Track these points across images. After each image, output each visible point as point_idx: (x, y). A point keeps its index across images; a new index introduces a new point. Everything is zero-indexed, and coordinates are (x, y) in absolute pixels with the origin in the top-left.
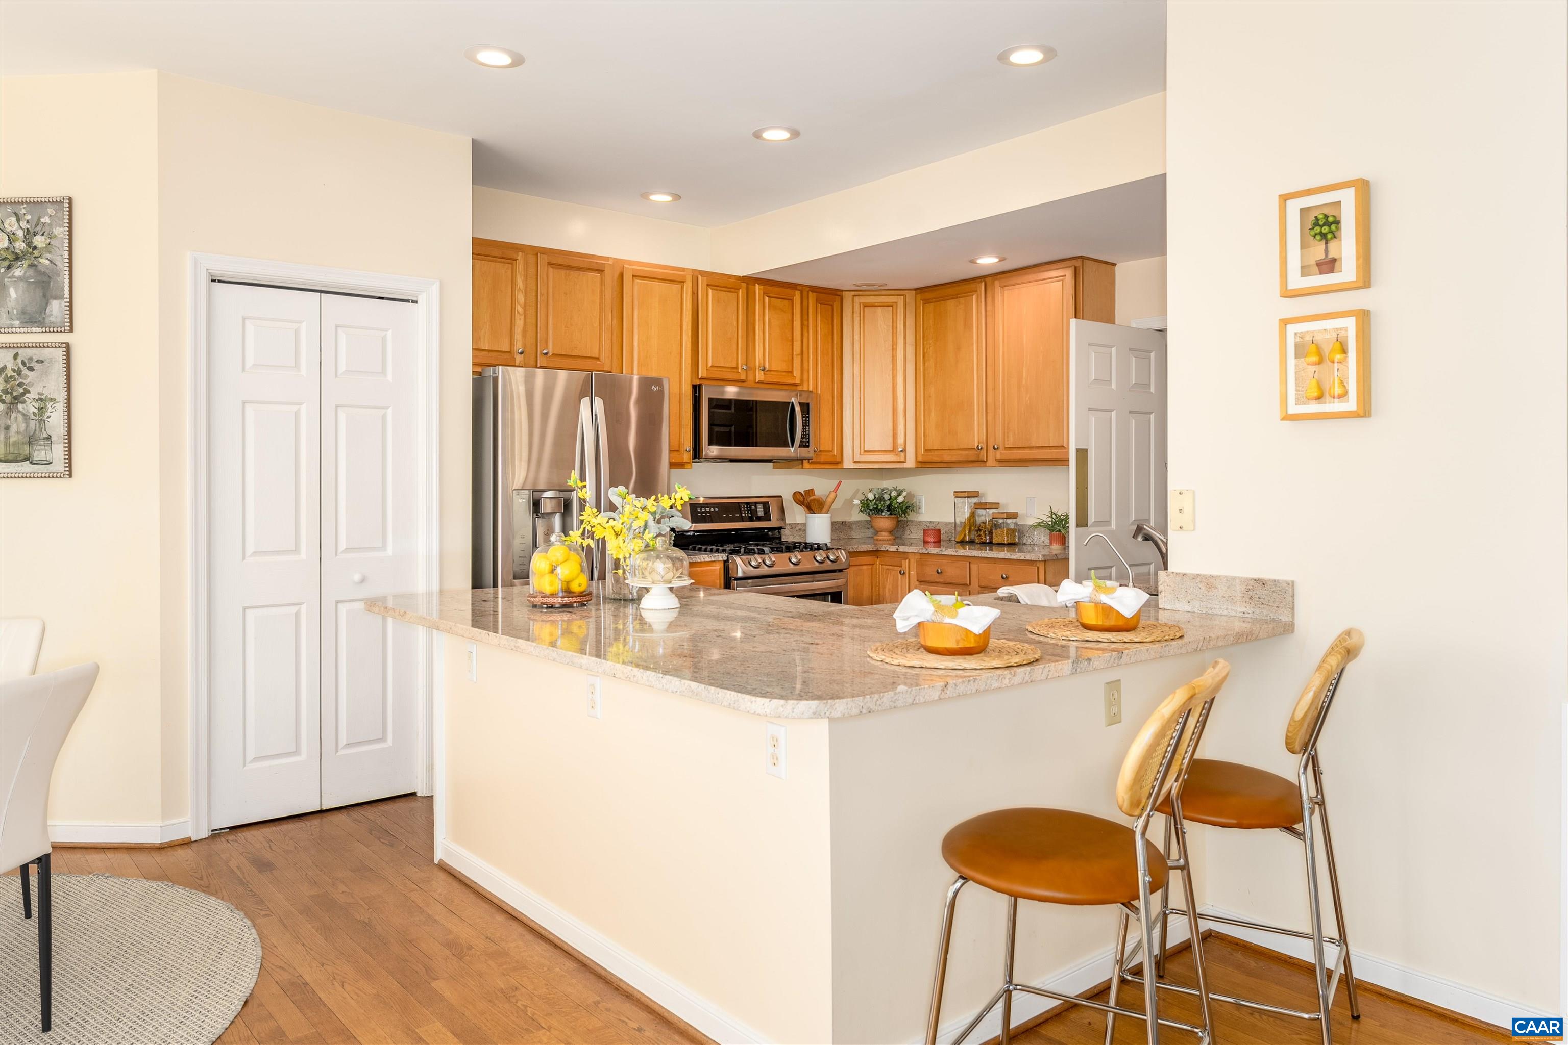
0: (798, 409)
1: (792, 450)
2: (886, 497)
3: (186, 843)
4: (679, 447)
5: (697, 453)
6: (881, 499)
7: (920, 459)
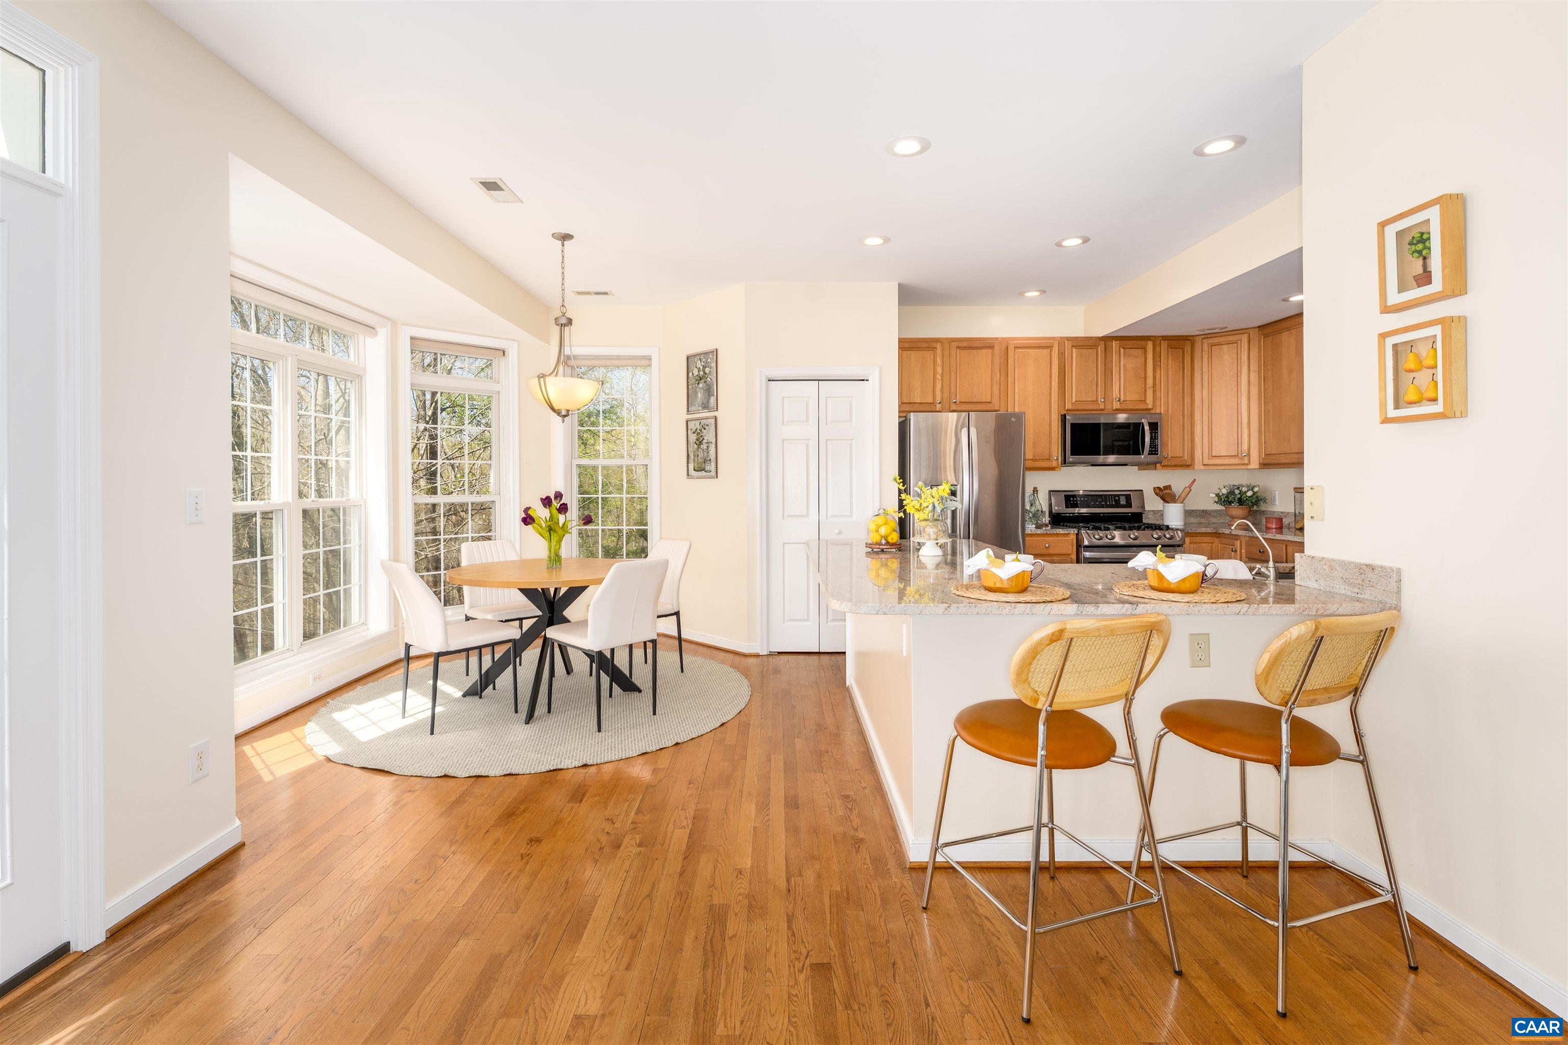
0: (1147, 428)
1: (1143, 456)
2: (1237, 492)
3: (757, 656)
4: (1050, 456)
5: (1064, 462)
6: (1231, 493)
7: (1262, 462)
